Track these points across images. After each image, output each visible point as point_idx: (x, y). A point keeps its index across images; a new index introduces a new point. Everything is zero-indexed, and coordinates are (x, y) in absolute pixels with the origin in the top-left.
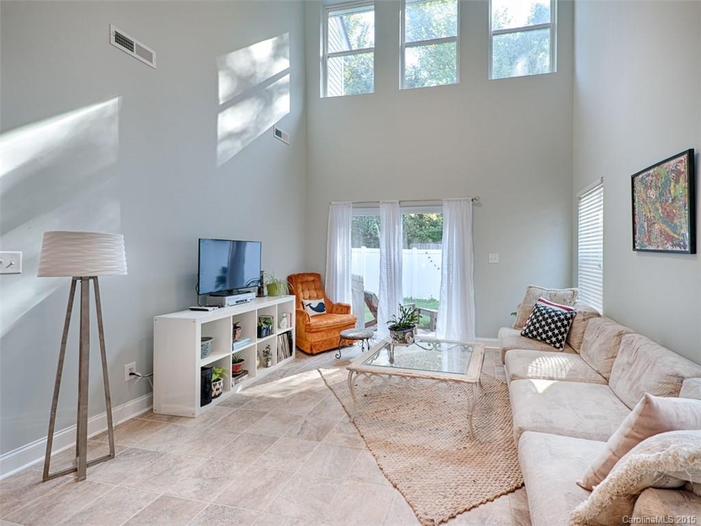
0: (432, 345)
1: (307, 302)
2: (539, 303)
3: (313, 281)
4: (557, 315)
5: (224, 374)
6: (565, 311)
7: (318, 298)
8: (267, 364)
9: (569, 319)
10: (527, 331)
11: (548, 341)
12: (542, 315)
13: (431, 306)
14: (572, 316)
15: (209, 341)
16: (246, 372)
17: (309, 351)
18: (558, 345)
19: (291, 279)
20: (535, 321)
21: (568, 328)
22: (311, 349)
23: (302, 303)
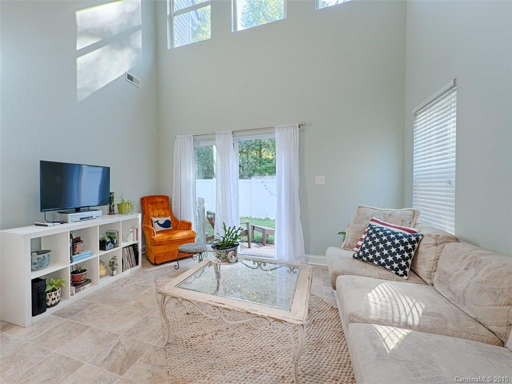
0: (257, 264)
1: (155, 219)
2: (373, 223)
3: (162, 202)
4: (398, 238)
5: (63, 284)
6: (408, 234)
7: (165, 216)
8: (113, 273)
9: (414, 242)
10: (361, 253)
11: (388, 267)
12: (378, 236)
13: (265, 224)
14: (417, 239)
15: (46, 255)
16: (88, 281)
17: (153, 262)
18: (401, 272)
19: (144, 201)
20: (370, 243)
21: (413, 253)
22: (155, 260)
23: (151, 220)
